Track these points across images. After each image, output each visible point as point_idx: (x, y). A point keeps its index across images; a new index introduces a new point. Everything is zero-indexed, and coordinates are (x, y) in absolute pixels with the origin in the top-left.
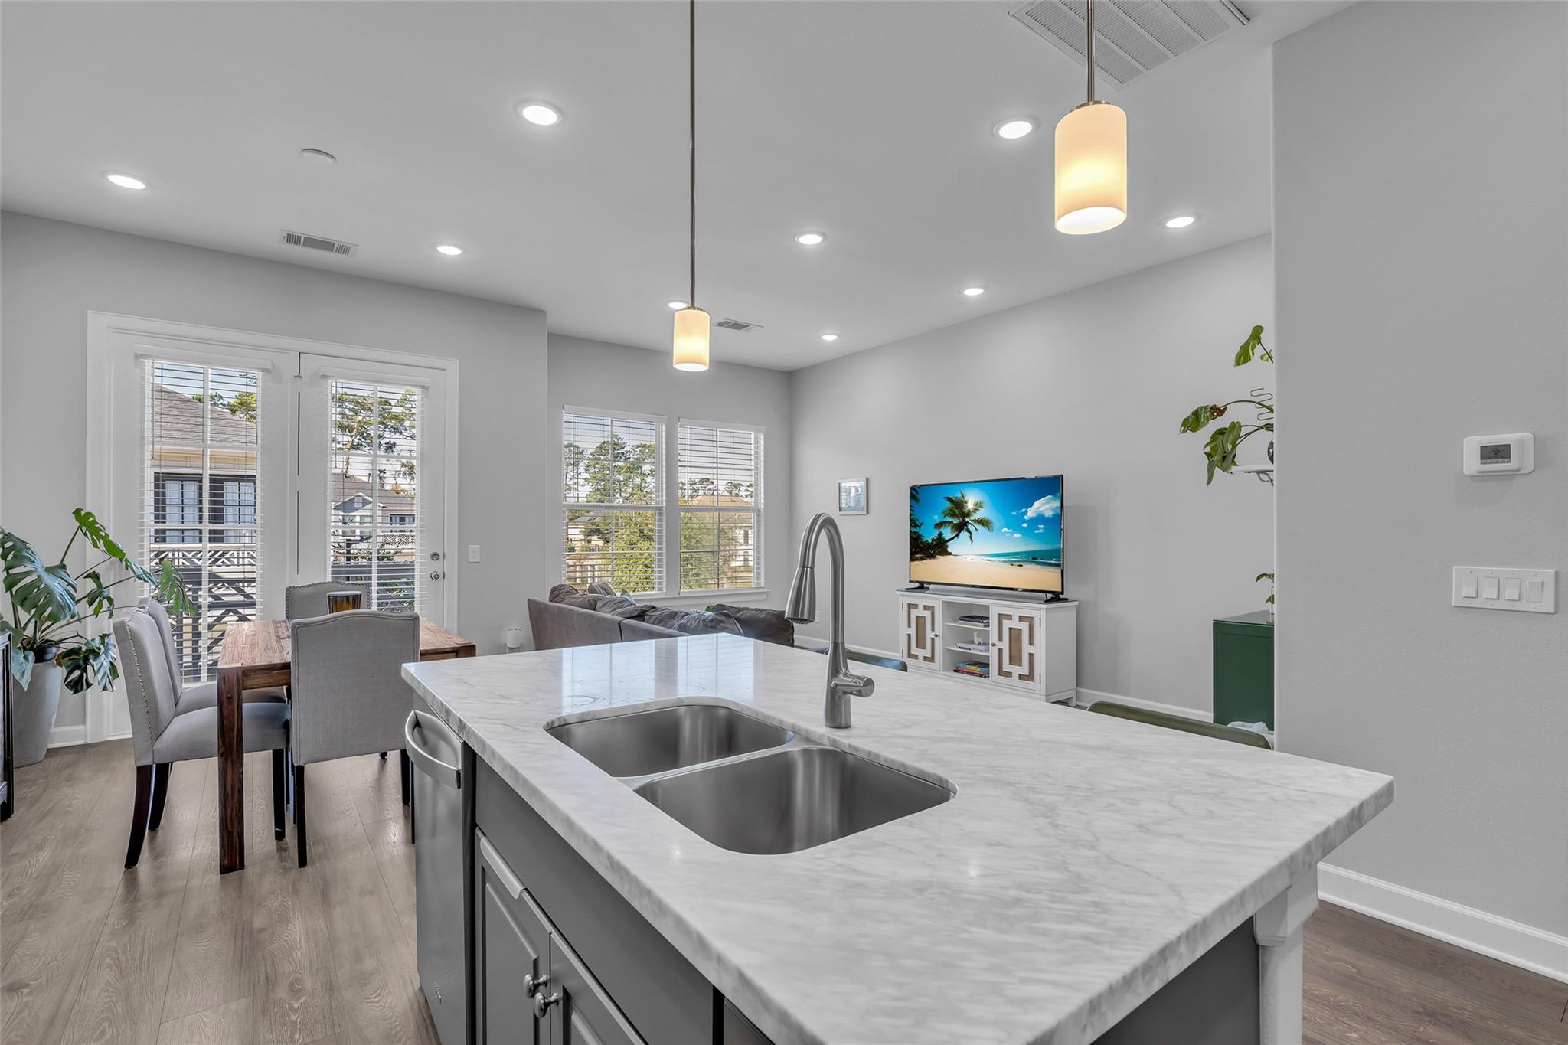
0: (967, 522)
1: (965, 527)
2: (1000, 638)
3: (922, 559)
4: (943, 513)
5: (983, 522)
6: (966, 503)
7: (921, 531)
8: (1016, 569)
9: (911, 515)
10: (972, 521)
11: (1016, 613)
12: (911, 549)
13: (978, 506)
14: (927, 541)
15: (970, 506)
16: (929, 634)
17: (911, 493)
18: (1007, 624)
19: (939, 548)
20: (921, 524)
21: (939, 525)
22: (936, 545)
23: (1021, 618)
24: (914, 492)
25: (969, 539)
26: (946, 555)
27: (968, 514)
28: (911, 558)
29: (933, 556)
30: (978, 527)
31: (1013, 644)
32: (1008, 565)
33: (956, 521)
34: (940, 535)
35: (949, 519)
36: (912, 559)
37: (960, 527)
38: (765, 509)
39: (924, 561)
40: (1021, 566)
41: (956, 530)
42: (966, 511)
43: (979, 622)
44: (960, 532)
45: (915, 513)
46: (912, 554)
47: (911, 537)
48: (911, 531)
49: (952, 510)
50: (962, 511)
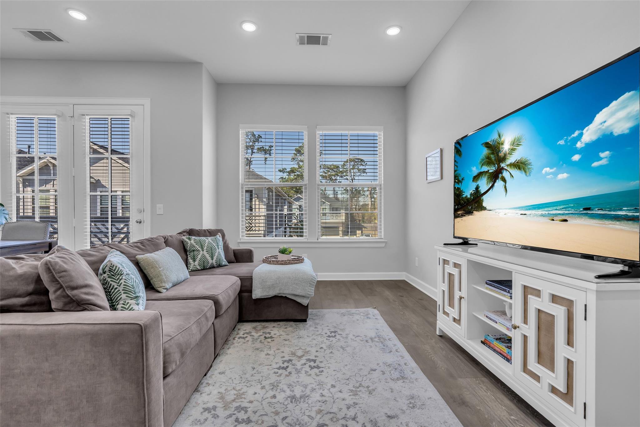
0: (503, 169)
1: (500, 175)
2: (525, 321)
3: (462, 216)
4: (481, 162)
5: (520, 165)
6: (502, 144)
7: (462, 187)
8: (558, 226)
9: (455, 171)
10: (508, 166)
11: (547, 290)
12: (455, 206)
13: (516, 143)
14: (466, 196)
15: (506, 147)
16: (457, 294)
17: (455, 147)
18: (534, 303)
19: (476, 203)
20: (463, 179)
21: (476, 178)
22: (473, 200)
23: (555, 299)
24: (458, 146)
25: (503, 189)
26: (482, 210)
27: (504, 159)
28: (454, 214)
29: (470, 213)
30: (515, 172)
31: (542, 336)
32: (546, 220)
33: (492, 169)
34: (477, 188)
35: (485, 168)
36: (456, 216)
37: (495, 176)
38: (383, 184)
39: (464, 218)
40: (566, 221)
41: (491, 180)
42: (501, 154)
43: (505, 291)
44: (495, 182)
45: (458, 169)
46: (456, 210)
47: (455, 194)
48: (455, 188)
49: (488, 158)
50: (498, 155)
